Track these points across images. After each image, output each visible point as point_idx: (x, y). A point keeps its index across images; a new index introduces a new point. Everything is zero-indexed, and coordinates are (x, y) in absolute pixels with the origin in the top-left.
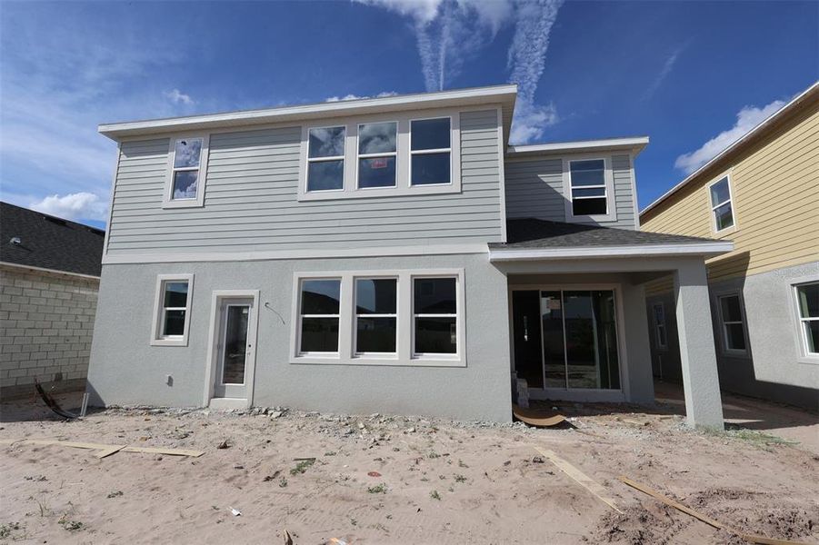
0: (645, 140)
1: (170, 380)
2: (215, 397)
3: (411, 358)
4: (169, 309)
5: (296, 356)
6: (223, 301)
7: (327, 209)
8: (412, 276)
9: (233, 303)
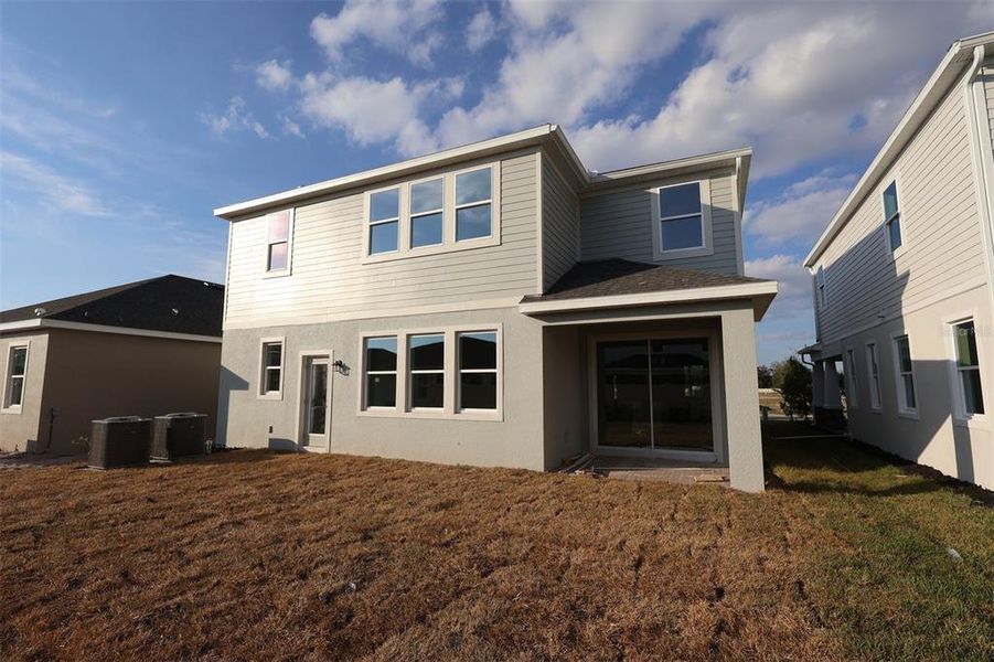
1: (271, 428)
3: (456, 413)
4: (269, 368)
5: (362, 410)
6: (308, 360)
8: (456, 333)
9: (315, 362)
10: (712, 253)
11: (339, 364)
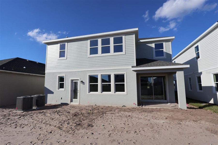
0: (174, 37)
2: (71, 102)
3: (114, 93)
5: (89, 93)
6: (72, 81)
7: (94, 59)
8: (114, 74)
9: (74, 81)
10: (166, 58)
11: (82, 81)
